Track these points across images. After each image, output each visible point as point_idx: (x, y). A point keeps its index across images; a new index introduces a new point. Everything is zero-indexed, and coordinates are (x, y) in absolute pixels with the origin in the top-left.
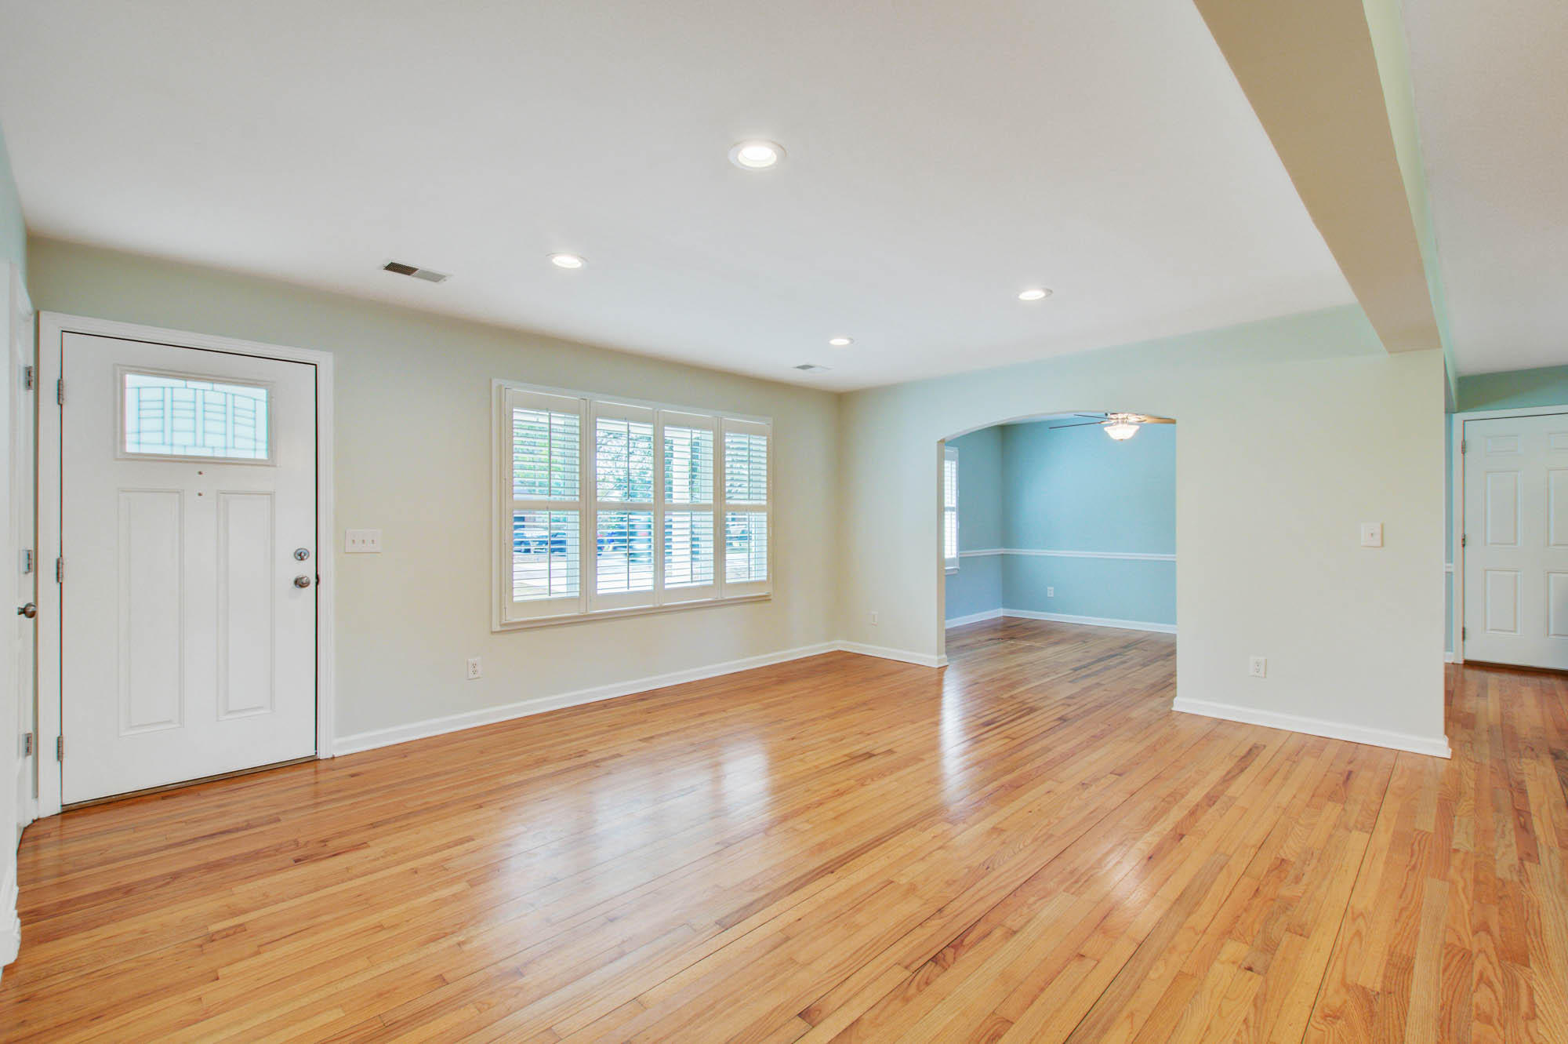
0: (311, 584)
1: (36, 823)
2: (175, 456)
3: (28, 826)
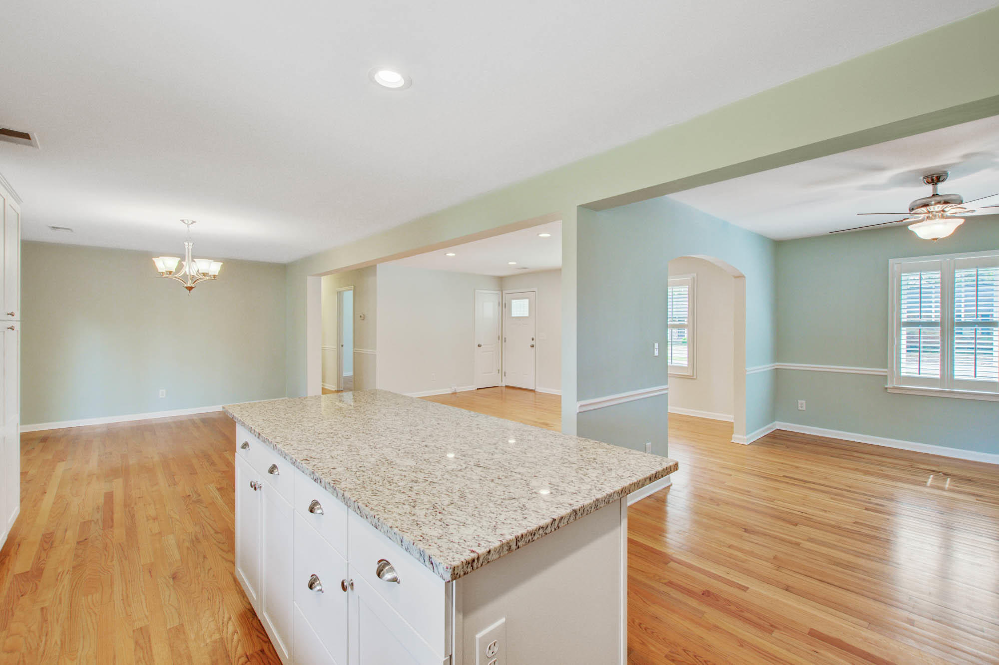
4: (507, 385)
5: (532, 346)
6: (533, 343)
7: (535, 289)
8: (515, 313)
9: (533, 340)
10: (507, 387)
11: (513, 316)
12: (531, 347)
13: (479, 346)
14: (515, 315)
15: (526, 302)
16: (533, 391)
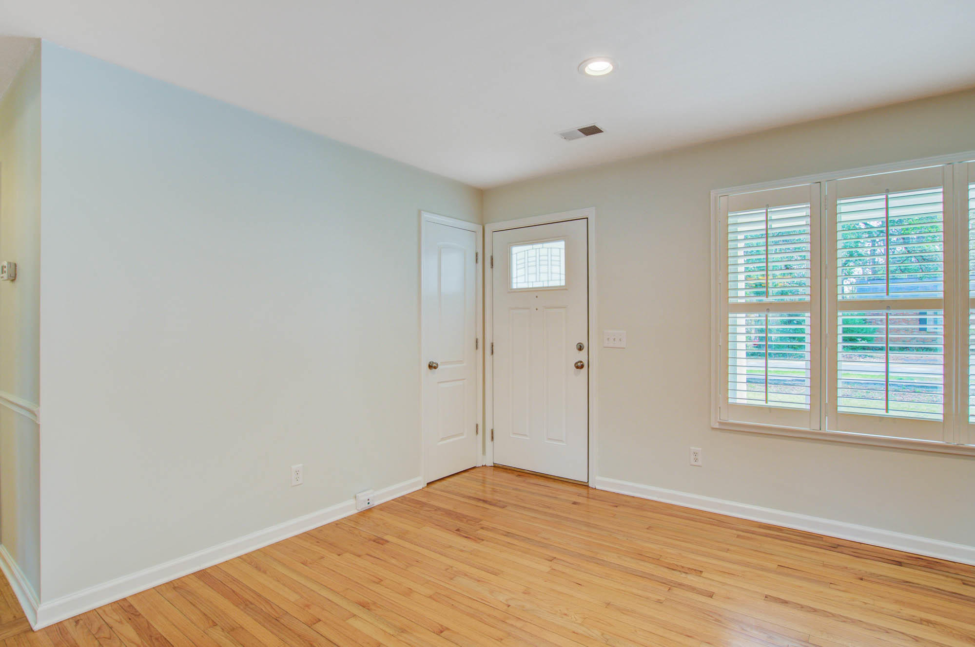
0: (585, 366)
1: (484, 467)
2: (535, 288)
3: (479, 467)
4: (498, 462)
5: (579, 366)
6: (582, 356)
7: (590, 213)
8: (521, 279)
9: (580, 348)
10: (496, 467)
11: (514, 286)
12: (577, 367)
13: (432, 366)
14: (521, 286)
15: (558, 248)
16: (585, 486)
